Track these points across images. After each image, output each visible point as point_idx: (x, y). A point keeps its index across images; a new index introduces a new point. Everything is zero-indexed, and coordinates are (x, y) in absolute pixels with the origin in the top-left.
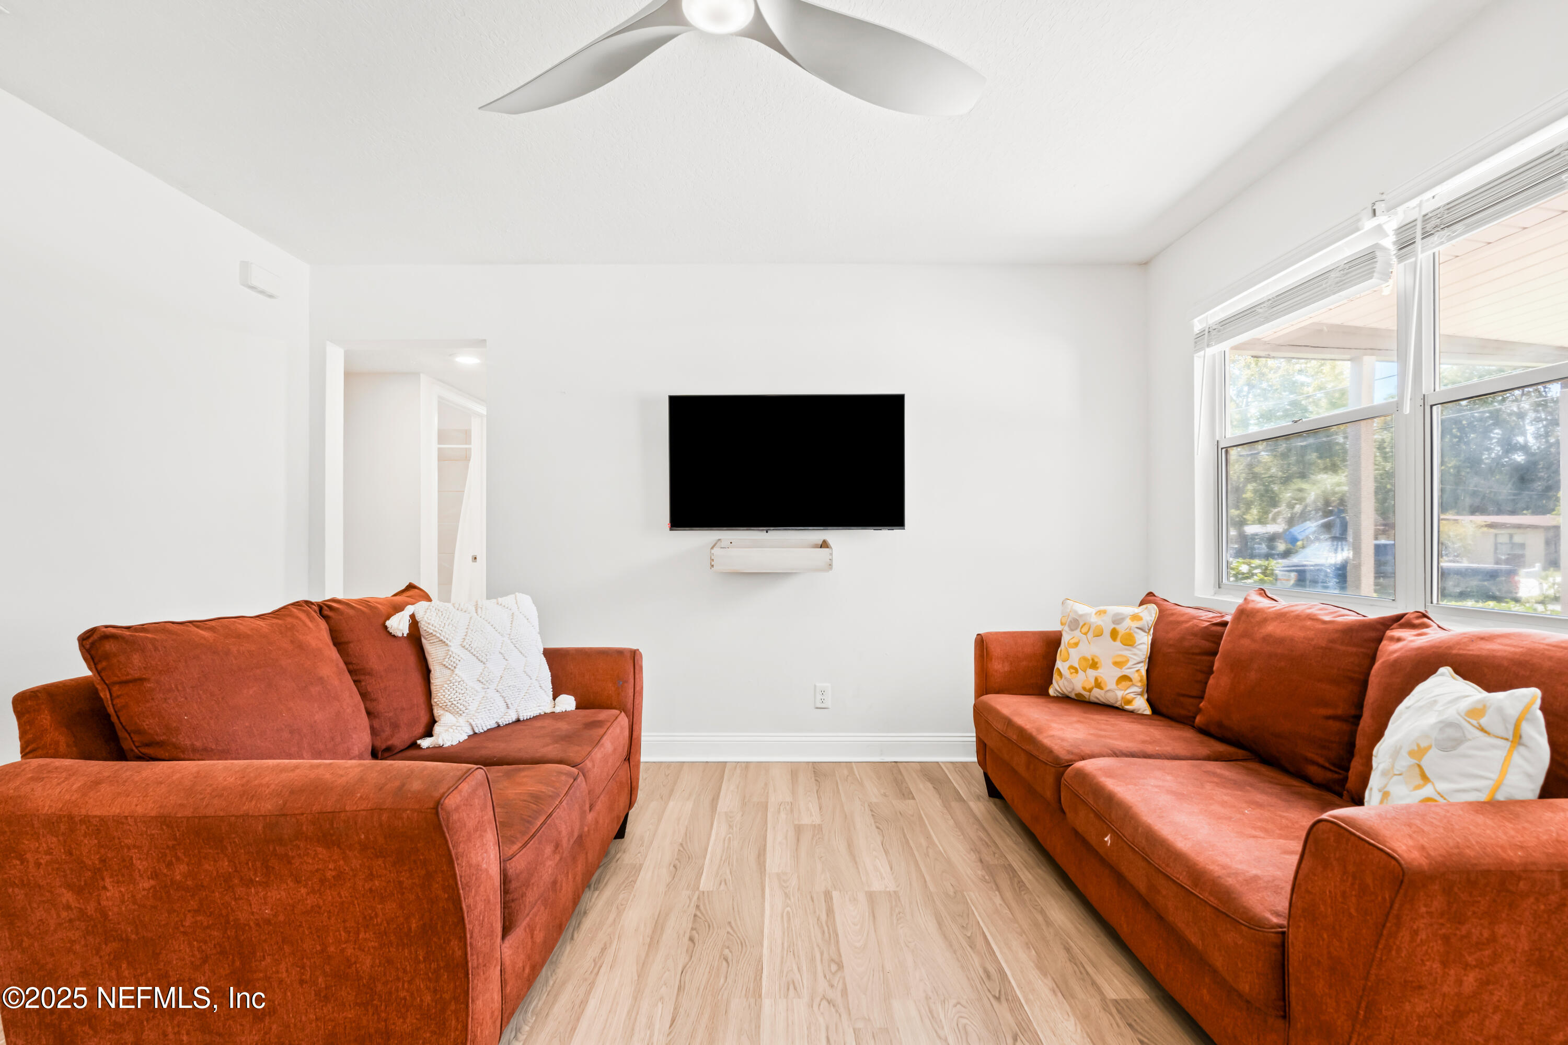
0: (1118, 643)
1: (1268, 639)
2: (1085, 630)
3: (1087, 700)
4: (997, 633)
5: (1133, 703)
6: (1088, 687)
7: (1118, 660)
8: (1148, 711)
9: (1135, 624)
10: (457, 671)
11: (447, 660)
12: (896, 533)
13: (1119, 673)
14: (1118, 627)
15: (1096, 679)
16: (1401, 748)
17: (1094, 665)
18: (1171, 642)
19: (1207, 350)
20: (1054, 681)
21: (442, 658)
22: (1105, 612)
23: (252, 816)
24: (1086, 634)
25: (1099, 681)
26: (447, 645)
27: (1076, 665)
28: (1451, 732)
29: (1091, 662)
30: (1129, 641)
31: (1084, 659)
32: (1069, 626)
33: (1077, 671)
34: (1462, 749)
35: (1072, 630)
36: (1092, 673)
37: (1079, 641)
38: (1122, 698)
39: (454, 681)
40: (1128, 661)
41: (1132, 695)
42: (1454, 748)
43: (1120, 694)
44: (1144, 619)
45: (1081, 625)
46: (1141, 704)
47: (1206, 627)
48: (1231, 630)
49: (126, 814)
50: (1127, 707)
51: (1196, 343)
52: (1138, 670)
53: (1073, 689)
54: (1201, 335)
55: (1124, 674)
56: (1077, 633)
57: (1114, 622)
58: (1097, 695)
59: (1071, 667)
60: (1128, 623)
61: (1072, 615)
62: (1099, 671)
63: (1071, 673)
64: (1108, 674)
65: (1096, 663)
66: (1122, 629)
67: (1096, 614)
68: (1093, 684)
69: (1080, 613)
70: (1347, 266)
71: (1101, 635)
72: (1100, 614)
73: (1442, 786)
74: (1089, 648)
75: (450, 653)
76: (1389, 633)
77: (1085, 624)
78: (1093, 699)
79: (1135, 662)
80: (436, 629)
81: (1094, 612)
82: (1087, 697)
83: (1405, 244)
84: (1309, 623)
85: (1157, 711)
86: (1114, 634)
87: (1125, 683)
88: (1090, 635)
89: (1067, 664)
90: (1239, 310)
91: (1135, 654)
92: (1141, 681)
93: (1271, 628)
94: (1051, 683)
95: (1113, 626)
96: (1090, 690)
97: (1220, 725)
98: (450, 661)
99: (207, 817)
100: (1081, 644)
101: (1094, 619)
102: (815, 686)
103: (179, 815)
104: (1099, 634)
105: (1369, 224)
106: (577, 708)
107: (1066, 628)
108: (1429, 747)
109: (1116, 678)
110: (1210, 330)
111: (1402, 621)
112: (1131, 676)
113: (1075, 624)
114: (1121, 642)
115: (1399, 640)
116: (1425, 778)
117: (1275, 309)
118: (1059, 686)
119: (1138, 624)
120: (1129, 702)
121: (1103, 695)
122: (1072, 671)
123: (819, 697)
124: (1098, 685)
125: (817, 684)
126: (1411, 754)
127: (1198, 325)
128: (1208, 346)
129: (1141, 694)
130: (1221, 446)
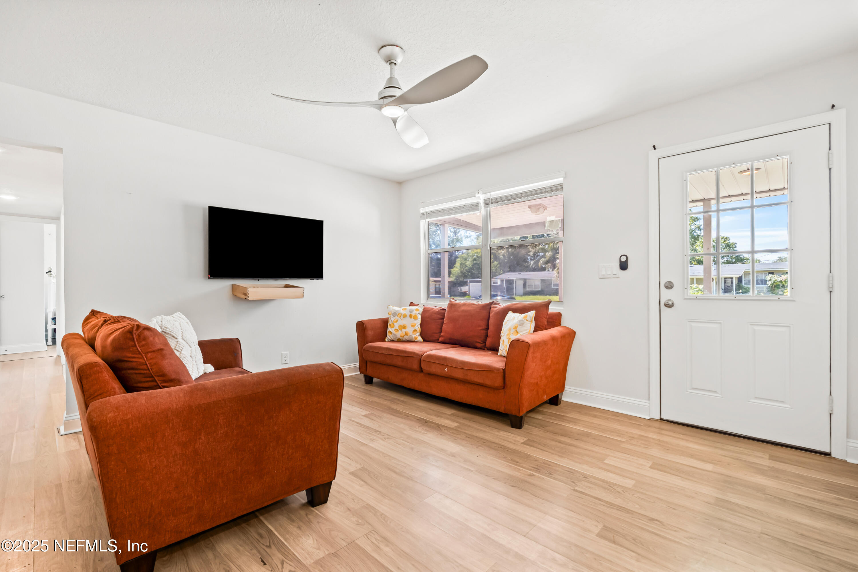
0: (412, 319)
1: (463, 311)
2: (399, 316)
3: (401, 340)
4: (367, 320)
5: (418, 339)
6: (403, 335)
7: (413, 325)
8: (422, 341)
9: (417, 312)
10: (183, 352)
11: (177, 346)
12: (319, 281)
13: (413, 329)
14: (412, 313)
15: (406, 332)
16: (511, 328)
17: (404, 327)
18: (428, 317)
19: (426, 220)
20: (388, 336)
21: (174, 346)
22: (406, 309)
23: (277, 388)
24: (400, 317)
25: (407, 333)
26: (177, 339)
27: (398, 329)
28: (521, 322)
29: (403, 327)
30: (415, 318)
31: (401, 326)
32: (393, 315)
33: (398, 331)
34: (524, 325)
35: (394, 316)
36: (404, 331)
37: (398, 320)
38: (415, 337)
39: (183, 357)
40: (415, 325)
41: (417, 336)
42: (523, 325)
43: (414, 336)
44: (420, 310)
45: (397, 314)
46: (420, 339)
47: (438, 311)
48: (448, 312)
49: (220, 399)
50: (416, 340)
51: (421, 216)
52: (418, 328)
53: (396, 337)
54: (423, 214)
55: (415, 329)
56: (396, 317)
57: (410, 312)
58: (406, 338)
59: (396, 330)
60: (415, 312)
61: (393, 311)
62: (407, 329)
63: (396, 332)
64: (410, 330)
65: (405, 327)
66: (413, 314)
67: (402, 310)
68: (405, 334)
69: (397, 310)
70: (471, 205)
71: (406, 317)
72: (404, 310)
73: (521, 333)
74: (402, 322)
75: (179, 343)
76: (492, 306)
77: (399, 314)
78: (404, 340)
79: (418, 325)
80: (171, 330)
81: (402, 309)
82: (402, 339)
83: (487, 203)
84: (473, 306)
85: (425, 340)
86: (411, 316)
87: (415, 332)
88: (402, 317)
89: (393, 329)
90: (436, 209)
91: (417, 322)
92: (419, 331)
93: (463, 308)
94: (387, 336)
95: (410, 313)
96: (403, 337)
97: (450, 339)
98: (179, 347)
99: (259, 393)
100: (398, 321)
101: (403, 312)
102: (282, 353)
103: (246, 394)
104: (405, 316)
105: (477, 195)
106: (215, 370)
107: (392, 316)
108: (518, 326)
109: (412, 331)
110: (427, 213)
111: (494, 303)
112: (417, 330)
113: (395, 314)
114: (413, 319)
115: (496, 307)
116: (517, 333)
117: (450, 212)
118: (390, 337)
119: (418, 312)
120: (416, 338)
121: (408, 337)
122: (396, 331)
123: (284, 358)
124: (406, 334)
125: (283, 353)
126: (514, 328)
127: (422, 211)
128: (426, 218)
129: (419, 336)
130: (428, 252)
